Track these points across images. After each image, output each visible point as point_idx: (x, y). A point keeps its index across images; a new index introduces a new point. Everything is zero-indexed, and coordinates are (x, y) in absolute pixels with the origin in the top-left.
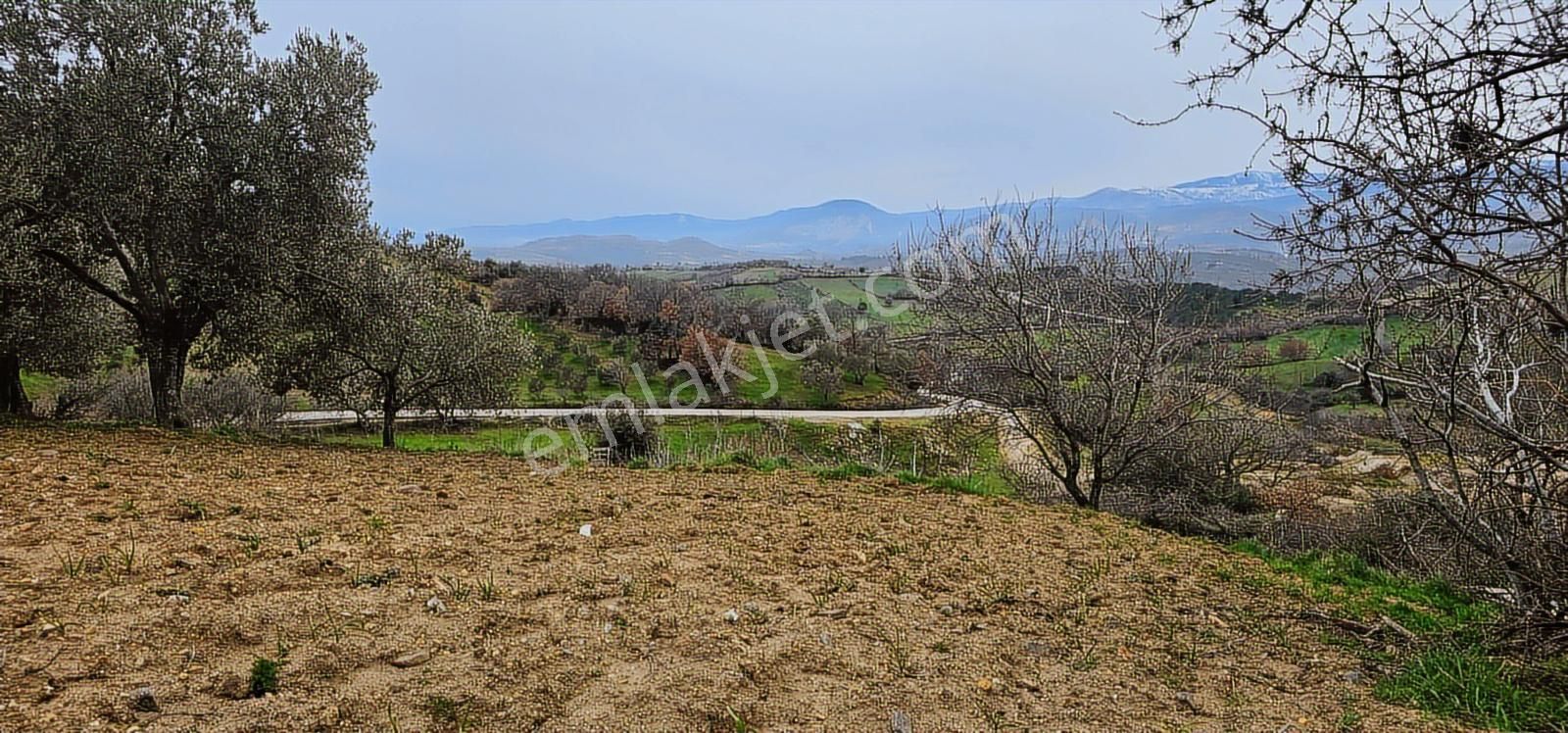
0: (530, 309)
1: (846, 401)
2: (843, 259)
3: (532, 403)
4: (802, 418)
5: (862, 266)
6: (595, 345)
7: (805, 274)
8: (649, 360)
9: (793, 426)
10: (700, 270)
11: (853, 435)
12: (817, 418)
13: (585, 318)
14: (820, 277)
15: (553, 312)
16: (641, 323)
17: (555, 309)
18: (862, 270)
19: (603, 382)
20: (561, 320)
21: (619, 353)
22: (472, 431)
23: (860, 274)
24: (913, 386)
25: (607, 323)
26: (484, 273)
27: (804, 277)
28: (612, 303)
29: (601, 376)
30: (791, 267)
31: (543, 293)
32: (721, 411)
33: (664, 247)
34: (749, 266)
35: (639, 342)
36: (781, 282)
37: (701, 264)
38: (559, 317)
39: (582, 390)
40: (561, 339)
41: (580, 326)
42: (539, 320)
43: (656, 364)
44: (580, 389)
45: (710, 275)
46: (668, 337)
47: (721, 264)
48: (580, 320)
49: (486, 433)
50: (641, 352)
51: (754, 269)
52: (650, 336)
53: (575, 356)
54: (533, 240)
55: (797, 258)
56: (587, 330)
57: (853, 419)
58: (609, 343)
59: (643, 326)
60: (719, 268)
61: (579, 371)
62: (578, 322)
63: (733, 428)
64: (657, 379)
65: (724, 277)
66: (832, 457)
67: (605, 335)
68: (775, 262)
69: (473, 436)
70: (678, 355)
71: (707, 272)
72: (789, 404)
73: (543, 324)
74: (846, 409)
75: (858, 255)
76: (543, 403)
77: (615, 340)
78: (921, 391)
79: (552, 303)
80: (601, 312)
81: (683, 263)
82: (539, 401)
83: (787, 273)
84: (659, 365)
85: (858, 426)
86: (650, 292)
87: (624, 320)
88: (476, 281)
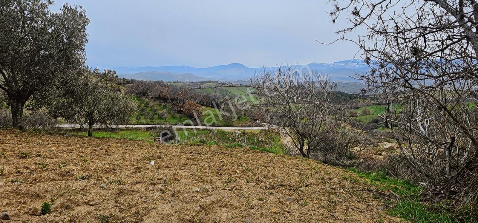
0: (137, 94)
1: (235, 124)
2: (235, 81)
3: (137, 123)
4: (222, 129)
5: (240, 83)
6: (157, 106)
7: (223, 85)
8: (174, 110)
9: (219, 132)
10: (191, 83)
11: (237, 135)
12: (226, 129)
13: (154, 97)
14: (228, 86)
15: (144, 95)
16: (172, 99)
17: (145, 94)
18: (241, 85)
19: (159, 117)
20: (147, 97)
21: (165, 108)
22: (117, 132)
24: (255, 120)
25: (161, 99)
26: (122, 82)
27: (223, 86)
28: (163, 93)
29: (159, 115)
30: (219, 83)
31: (141, 89)
33: (180, 76)
34: (206, 82)
35: (171, 105)
36: (216, 88)
37: (191, 81)
38: (146, 97)
39: (153, 119)
40: (146, 103)
41: (153, 99)
42: (140, 97)
43: (176, 112)
44: (152, 119)
45: (194, 85)
46: (180, 104)
47: (197, 81)
48: (152, 97)
49: (122, 132)
50: (172, 108)
51: (208, 83)
52: (175, 103)
53: (151, 109)
54: (139, 72)
55: (221, 80)
56: (155, 101)
57: (237, 130)
58: (161, 105)
59: (173, 100)
60: (197, 83)
61: (152, 113)
62: (152, 98)
63: (200, 132)
64: (176, 116)
65: (198, 85)
66: (230, 141)
67: (161, 102)
68: (214, 81)
70: (183, 109)
71: (193, 84)
72: (217, 125)
73: (141, 98)
74: (235, 127)
75: (240, 80)
76: (140, 123)
77: (163, 104)
78: (258, 122)
79: (144, 92)
80: (159, 95)
81: (185, 81)
82: (139, 122)
83: (218, 85)
84: (177, 112)
85: (238, 132)
86: (175, 89)
87: (166, 98)
88: (120, 85)
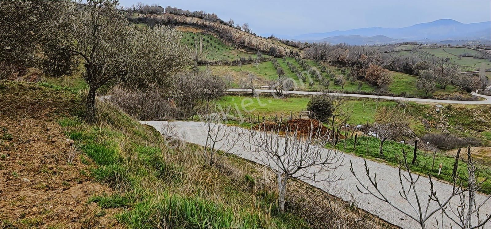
0: (314, 58)
1: (436, 95)
2: (441, 41)
3: (309, 90)
4: (415, 102)
5: (449, 44)
6: (335, 70)
7: (424, 47)
8: (353, 76)
9: (410, 104)
10: (382, 46)
11: (438, 110)
12: (421, 102)
13: (332, 61)
14: (430, 48)
15: (322, 59)
16: (353, 63)
17: (323, 58)
18: (449, 45)
19: (336, 83)
20: (324, 62)
21: (343, 74)
22: (287, 98)
23: (448, 47)
24: (469, 91)
25: (340, 63)
26: (304, 46)
27: (423, 48)
28: (342, 56)
29: (335, 82)
30: (418, 45)
31: (319, 52)
32: (379, 96)
33: (370, 39)
34: (401, 44)
35: (351, 70)
36: (413, 50)
37: (381, 44)
38: (324, 61)
39: (328, 86)
40: (323, 68)
41: (331, 64)
42: (317, 62)
43: (356, 78)
44: (327, 86)
45: (386, 48)
46: (362, 68)
47: (390, 44)
48: (331, 61)
49: (292, 99)
50: (351, 73)
51: (403, 46)
52: (355, 67)
53: (327, 74)
54: (326, 38)
55: (420, 41)
56: (333, 65)
57: (439, 104)
58: (340, 70)
59: (353, 64)
60: (390, 45)
61: (328, 79)
62: (330, 62)
63: (384, 103)
64: (356, 83)
65: (389, 48)
66: (427, 118)
67: (339, 67)
68: (412, 43)
69: (287, 100)
70: (365, 75)
72: (409, 95)
73: (318, 63)
74: (436, 99)
75: (448, 40)
76: (313, 90)
77: (342, 69)
78: (473, 93)
79: (322, 56)
80: (338, 59)
81: (376, 44)
82: (312, 89)
83: (416, 47)
84: (357, 78)
85: (440, 106)
86: (356, 51)
87: (346, 62)
88: (301, 49)
